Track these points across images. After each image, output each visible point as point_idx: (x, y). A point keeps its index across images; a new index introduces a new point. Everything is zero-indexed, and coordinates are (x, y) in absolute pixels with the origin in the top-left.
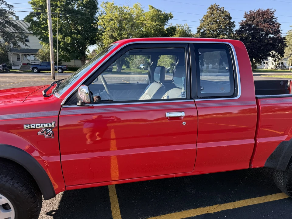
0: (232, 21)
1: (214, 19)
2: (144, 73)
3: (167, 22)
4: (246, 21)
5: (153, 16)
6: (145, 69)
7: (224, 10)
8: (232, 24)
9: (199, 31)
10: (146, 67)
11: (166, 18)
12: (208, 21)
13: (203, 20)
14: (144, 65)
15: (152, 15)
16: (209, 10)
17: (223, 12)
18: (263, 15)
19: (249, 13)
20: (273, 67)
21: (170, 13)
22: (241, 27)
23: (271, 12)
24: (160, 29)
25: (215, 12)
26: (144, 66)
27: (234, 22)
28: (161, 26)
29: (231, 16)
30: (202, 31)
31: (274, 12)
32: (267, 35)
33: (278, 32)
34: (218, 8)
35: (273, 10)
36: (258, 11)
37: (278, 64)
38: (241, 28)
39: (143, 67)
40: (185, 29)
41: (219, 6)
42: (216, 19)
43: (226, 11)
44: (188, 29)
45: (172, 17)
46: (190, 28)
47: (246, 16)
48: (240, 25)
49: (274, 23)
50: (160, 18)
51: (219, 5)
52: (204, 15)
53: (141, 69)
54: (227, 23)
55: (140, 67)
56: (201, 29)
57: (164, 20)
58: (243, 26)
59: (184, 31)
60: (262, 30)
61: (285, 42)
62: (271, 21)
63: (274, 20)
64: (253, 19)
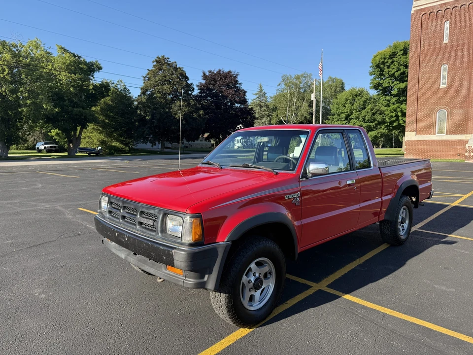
0: (189, 82)
1: (165, 77)
2: (56, 157)
3: (93, 76)
4: (206, 84)
5: (70, 64)
6: (49, 151)
7: (178, 67)
8: (189, 87)
9: (143, 93)
10: (51, 147)
11: (92, 68)
12: (157, 79)
13: (148, 76)
14: (46, 144)
15: (68, 62)
16: (155, 63)
17: (176, 69)
18: (225, 78)
19: (207, 74)
20: (240, 146)
21: (97, 61)
22: (199, 91)
23: (234, 75)
24: (82, 86)
25: (164, 67)
26: (46, 146)
27: (192, 84)
28: (84, 81)
29: (187, 75)
30: (149, 93)
31: (237, 75)
32: (233, 104)
33: (244, 101)
34: (169, 62)
35: (236, 73)
36: (219, 72)
37: (245, 142)
38: (200, 93)
39: (45, 148)
40: (120, 87)
41: (169, 60)
42: (167, 77)
43: (180, 68)
44: (125, 88)
45: (100, 68)
46: (128, 87)
47: (205, 77)
48: (199, 89)
49: (239, 90)
50: (81, 69)
51: (168, 58)
52: (148, 70)
53: (40, 151)
54: (184, 84)
55: (38, 148)
56: (147, 91)
57: (89, 73)
58: (202, 88)
59: (118, 90)
60: (225, 97)
61: (253, 114)
62: (235, 87)
63: (238, 85)
64: (213, 82)
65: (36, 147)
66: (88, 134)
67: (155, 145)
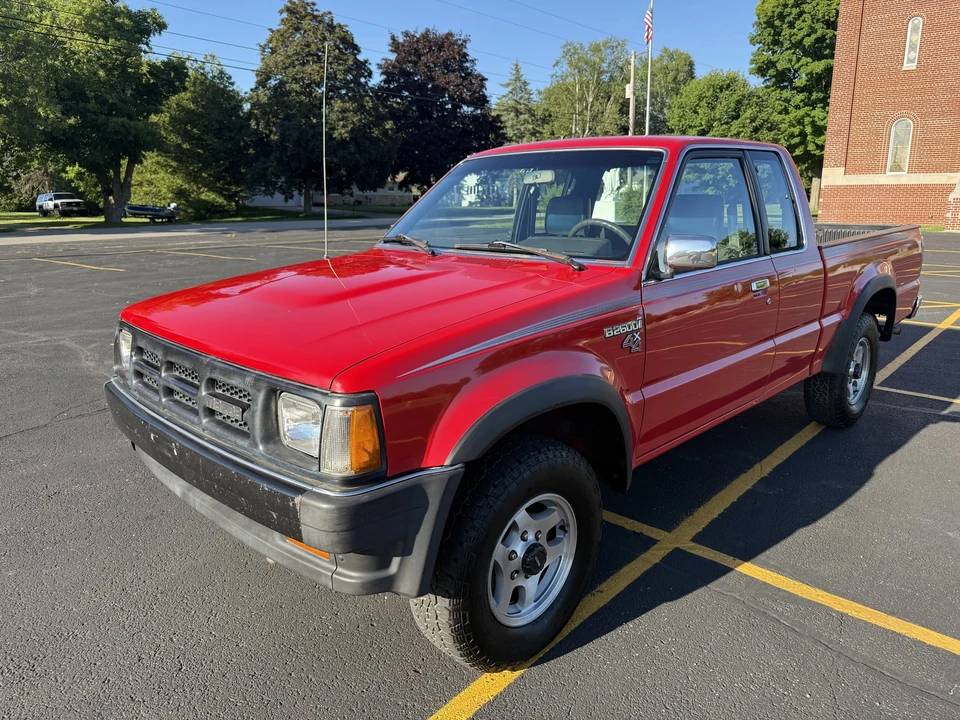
0: (361, 57)
1: (308, 46)
2: (80, 226)
3: (147, 44)
4: (397, 61)
5: (92, 16)
6: (64, 214)
7: (335, 23)
8: (361, 68)
9: (262, 83)
10: (69, 204)
11: (143, 26)
12: (291, 51)
13: (271, 45)
14: (57, 197)
15: (88, 10)
16: (285, 15)
17: (331, 27)
18: (440, 47)
19: (401, 39)
20: (473, 200)
21: (154, 10)
22: (384, 77)
23: (460, 42)
24: (124, 66)
25: (306, 24)
26: (59, 202)
27: (366, 62)
28: (128, 56)
29: (356, 42)
30: (273, 82)
31: (465, 41)
32: (456, 106)
33: (481, 101)
34: (316, 13)
35: (463, 37)
36: (425, 36)
37: (484, 191)
38: (385, 81)
39: (56, 206)
40: (211, 70)
41: (316, 7)
42: (313, 47)
43: (340, 26)
44: (221, 72)
45: (162, 26)
46: (228, 71)
47: (396, 46)
48: (382, 73)
49: (470, 74)
50: (120, 27)
51: (314, 4)
52: (271, 30)
53: (45, 213)
54: (350, 62)
55: (41, 207)
56: (269, 78)
57: (138, 35)
58: (389, 73)
59: (206, 78)
60: (440, 91)
61: (502, 128)
62: (462, 69)
63: (467, 64)
64: (413, 58)
65: (38, 204)
66: (148, 176)
67: (292, 197)
